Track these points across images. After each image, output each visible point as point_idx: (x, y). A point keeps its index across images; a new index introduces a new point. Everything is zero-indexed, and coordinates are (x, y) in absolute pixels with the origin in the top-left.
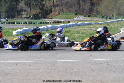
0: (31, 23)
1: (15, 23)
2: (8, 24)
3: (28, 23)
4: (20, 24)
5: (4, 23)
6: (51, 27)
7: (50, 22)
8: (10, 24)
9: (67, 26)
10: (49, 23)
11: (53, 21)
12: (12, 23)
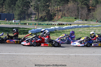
0: (40, 24)
1: (27, 24)
3: (37, 24)
4: (31, 25)
5: (18, 24)
6: (58, 28)
7: (55, 24)
8: (23, 25)
9: (70, 28)
12: (24, 24)
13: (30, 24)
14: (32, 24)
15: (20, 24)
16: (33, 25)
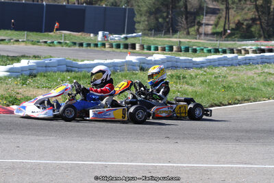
2: (114, 49)
3: (175, 48)
4: (152, 51)
5: (103, 45)
7: (245, 50)
8: (121, 49)
11: (254, 48)
13: (150, 49)
14: (157, 49)
15: (111, 46)
16: (159, 51)
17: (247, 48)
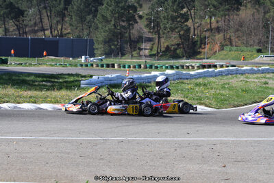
0: (151, 67)
1: (116, 66)
2: (99, 68)
3: (142, 66)
4: (127, 68)
5: (92, 65)
7: (191, 65)
8: (105, 68)
9: (214, 74)
10: (190, 67)
11: (198, 64)
12: (108, 66)
13: (124, 67)
14: (129, 67)
15: (97, 66)
16: (131, 69)
17: (193, 64)
